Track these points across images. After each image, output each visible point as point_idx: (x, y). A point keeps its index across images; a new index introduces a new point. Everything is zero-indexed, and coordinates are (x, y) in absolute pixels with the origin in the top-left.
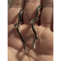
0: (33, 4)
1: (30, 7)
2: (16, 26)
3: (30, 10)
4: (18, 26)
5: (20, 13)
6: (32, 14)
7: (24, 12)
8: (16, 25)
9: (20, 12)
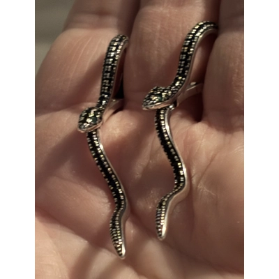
0: (175, 11)
1: (159, 27)
2: (84, 121)
3: (156, 43)
4: (94, 118)
5: (107, 57)
6: (163, 62)
7: (130, 53)
8: (86, 117)
9: (109, 51)
